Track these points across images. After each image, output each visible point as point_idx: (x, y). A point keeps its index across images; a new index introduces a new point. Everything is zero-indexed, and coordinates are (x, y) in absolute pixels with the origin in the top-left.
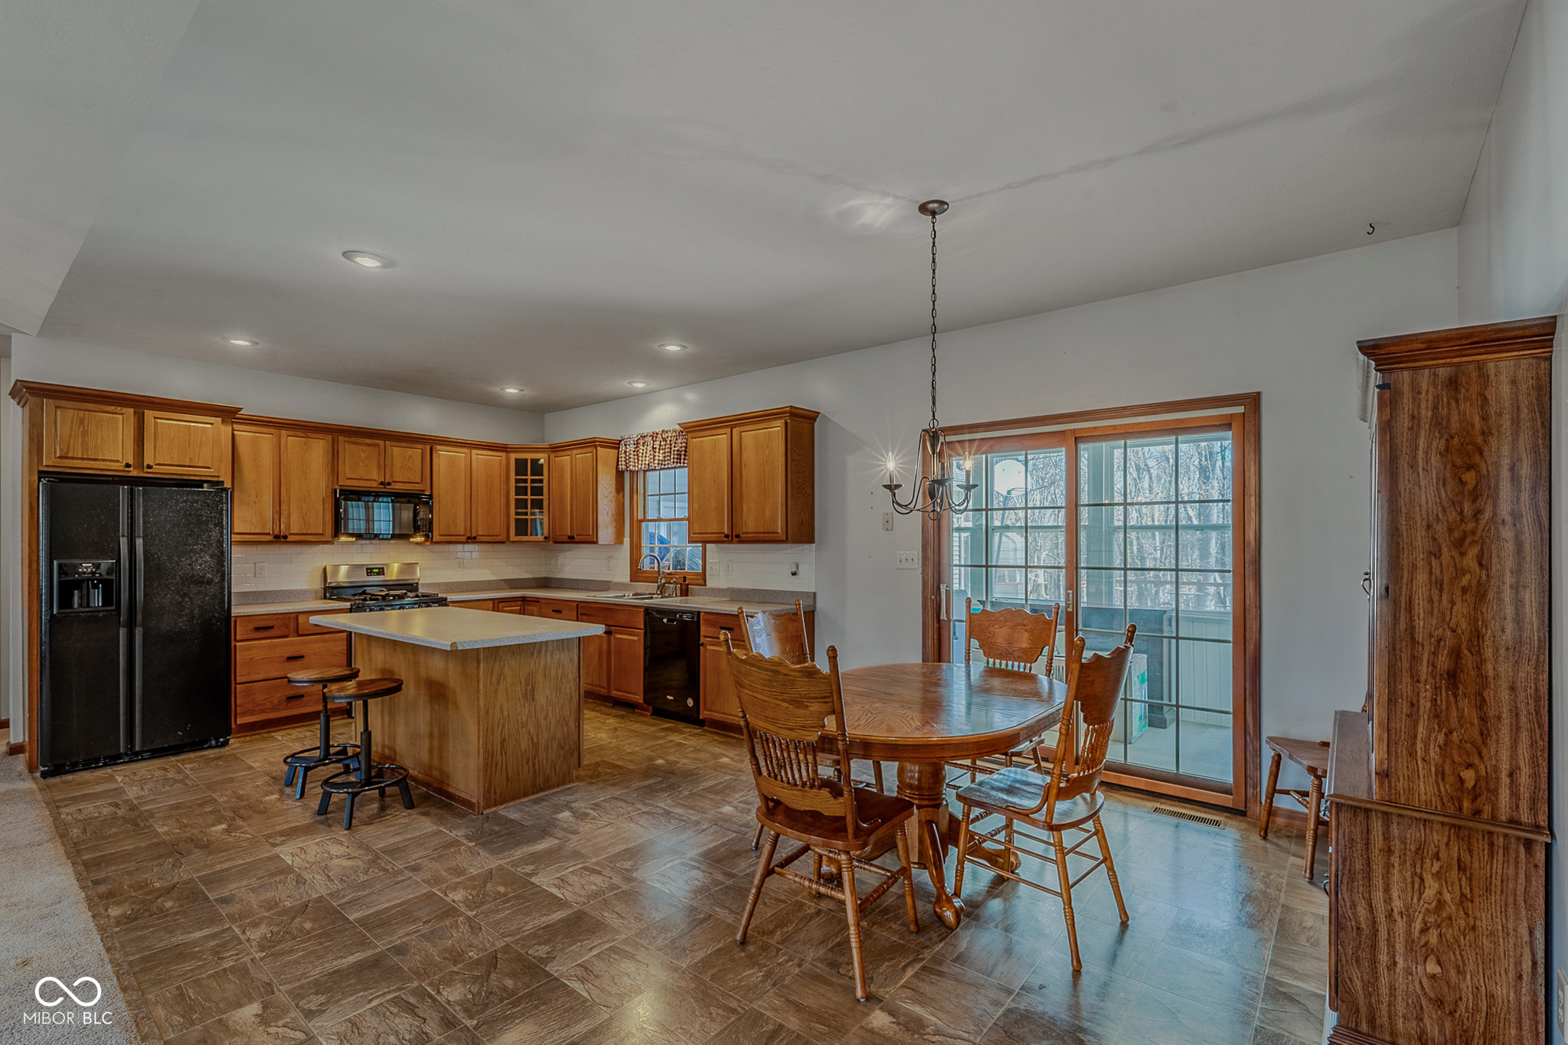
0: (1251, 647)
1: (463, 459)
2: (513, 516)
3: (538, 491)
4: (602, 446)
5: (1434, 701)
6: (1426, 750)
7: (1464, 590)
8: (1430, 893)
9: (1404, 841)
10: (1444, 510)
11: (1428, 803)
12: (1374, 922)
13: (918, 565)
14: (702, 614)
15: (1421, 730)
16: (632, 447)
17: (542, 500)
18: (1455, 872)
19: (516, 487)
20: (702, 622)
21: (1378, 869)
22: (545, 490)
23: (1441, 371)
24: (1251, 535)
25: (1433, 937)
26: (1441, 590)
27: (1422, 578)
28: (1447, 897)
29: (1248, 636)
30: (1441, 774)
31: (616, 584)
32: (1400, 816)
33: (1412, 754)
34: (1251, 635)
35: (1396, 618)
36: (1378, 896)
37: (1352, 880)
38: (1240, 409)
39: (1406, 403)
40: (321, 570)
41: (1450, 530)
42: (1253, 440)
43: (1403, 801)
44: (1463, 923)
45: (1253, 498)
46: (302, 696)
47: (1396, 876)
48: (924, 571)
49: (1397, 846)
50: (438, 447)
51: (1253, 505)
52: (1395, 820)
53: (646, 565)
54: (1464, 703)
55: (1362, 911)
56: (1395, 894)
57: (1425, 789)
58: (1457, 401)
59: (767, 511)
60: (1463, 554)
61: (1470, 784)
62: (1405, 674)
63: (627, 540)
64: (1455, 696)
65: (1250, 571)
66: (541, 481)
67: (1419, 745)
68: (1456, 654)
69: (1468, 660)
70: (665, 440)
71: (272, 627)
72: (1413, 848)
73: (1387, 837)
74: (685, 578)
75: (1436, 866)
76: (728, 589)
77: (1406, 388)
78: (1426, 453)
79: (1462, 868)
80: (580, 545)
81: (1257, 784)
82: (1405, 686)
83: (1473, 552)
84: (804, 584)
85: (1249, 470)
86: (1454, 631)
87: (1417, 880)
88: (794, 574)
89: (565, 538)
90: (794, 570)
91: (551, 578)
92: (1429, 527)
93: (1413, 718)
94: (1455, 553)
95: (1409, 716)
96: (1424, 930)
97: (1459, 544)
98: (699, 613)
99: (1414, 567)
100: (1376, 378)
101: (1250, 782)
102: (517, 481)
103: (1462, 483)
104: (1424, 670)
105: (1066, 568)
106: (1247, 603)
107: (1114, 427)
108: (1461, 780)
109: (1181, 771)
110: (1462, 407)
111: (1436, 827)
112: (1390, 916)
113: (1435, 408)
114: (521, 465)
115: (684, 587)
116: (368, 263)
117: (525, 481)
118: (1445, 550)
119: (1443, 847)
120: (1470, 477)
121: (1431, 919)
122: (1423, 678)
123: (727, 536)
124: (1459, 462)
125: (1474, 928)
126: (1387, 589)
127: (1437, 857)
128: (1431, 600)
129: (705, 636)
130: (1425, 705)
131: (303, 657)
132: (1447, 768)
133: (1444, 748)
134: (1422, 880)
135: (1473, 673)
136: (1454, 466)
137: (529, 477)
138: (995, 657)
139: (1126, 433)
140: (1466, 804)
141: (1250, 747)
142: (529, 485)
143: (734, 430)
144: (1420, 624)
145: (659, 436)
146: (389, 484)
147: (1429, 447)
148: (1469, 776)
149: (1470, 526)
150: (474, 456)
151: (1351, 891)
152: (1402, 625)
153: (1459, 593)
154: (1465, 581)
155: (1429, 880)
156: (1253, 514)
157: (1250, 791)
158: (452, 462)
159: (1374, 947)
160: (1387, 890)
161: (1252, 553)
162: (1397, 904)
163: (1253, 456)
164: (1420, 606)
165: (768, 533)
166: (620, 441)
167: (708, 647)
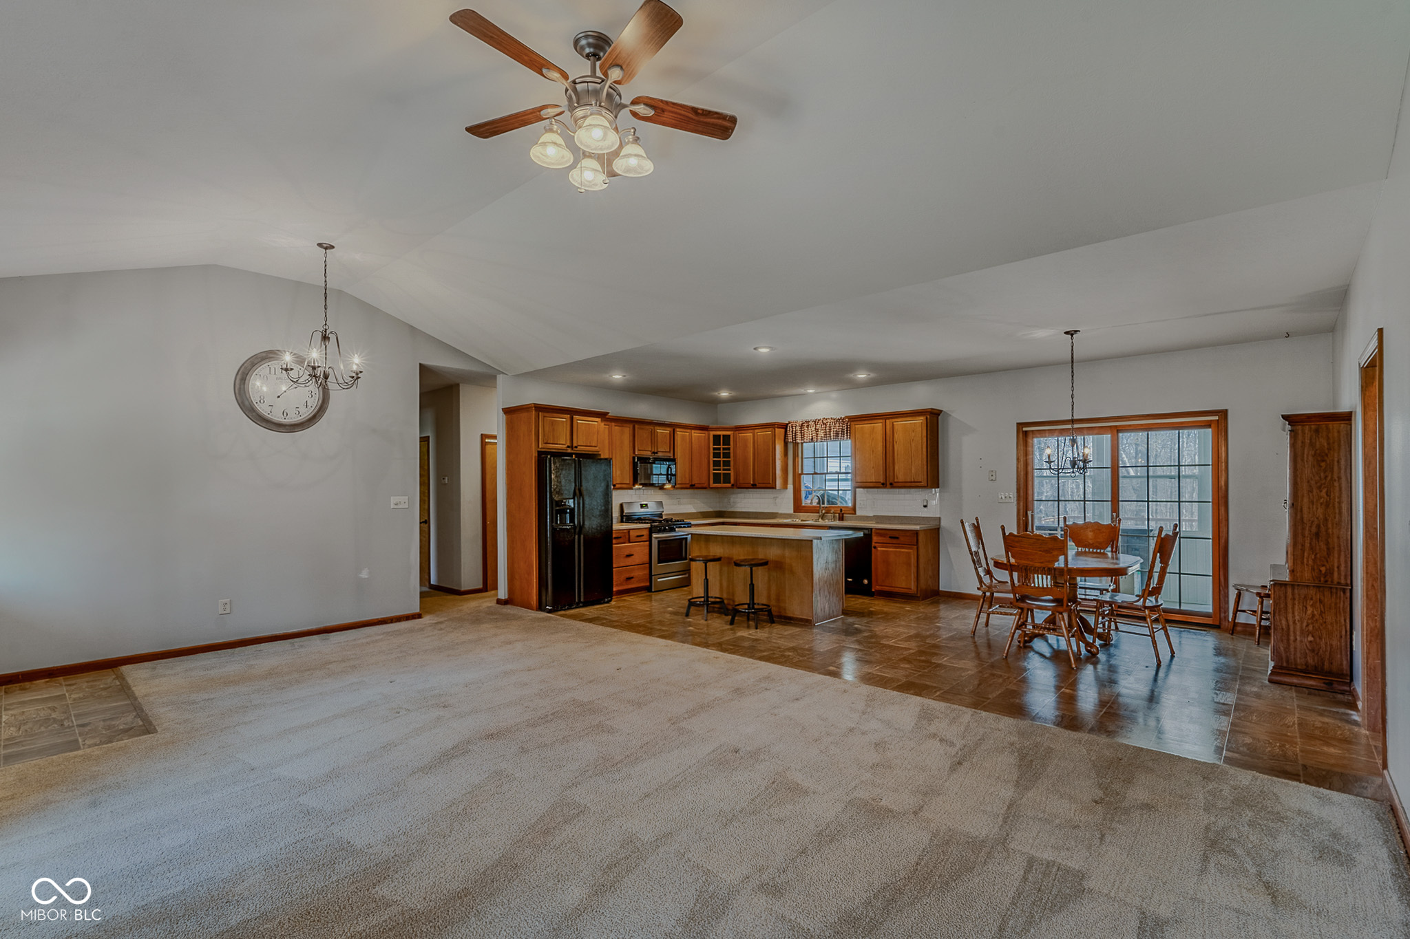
0: (1223, 541)
1: (688, 437)
2: (712, 472)
3: (727, 455)
4: (778, 427)
5: (1310, 543)
6: (1308, 561)
7: (1321, 504)
8: (1309, 612)
9: (1299, 595)
10: (1314, 476)
11: (1309, 580)
12: (1288, 626)
13: (1014, 500)
14: (873, 530)
15: (1306, 554)
16: (798, 428)
17: (730, 461)
18: (1318, 604)
19: (714, 453)
20: (873, 534)
21: (1290, 606)
22: (732, 455)
23: (1313, 427)
24: (1222, 483)
25: (1311, 628)
26: (1313, 504)
27: (1306, 500)
28: (1316, 613)
29: (1221, 535)
30: (1313, 569)
31: (781, 514)
32: (1298, 585)
33: (1302, 563)
34: (1223, 535)
35: (1296, 514)
36: (1290, 616)
37: (1280, 611)
38: (1217, 418)
39: (1300, 437)
40: (619, 505)
41: (1316, 483)
42: (1223, 434)
43: (1299, 580)
44: (1321, 621)
45: (1223, 464)
46: (632, 578)
47: (1297, 607)
48: (1018, 504)
49: (1297, 596)
50: (678, 430)
51: (1224, 467)
52: (1296, 587)
53: (806, 502)
54: (1321, 544)
55: (1284, 622)
56: (1296, 614)
57: (1307, 575)
58: (1319, 438)
59: (913, 469)
60: (1321, 491)
61: (1323, 572)
62: (1300, 535)
63: (790, 486)
64: (1318, 541)
65: (1222, 501)
66: (729, 449)
67: (1305, 560)
68: (1318, 526)
69: (1323, 528)
70: (824, 424)
71: (620, 537)
72: (1303, 597)
73: (1293, 594)
74: (841, 510)
75: (1312, 602)
76: (874, 516)
77: (1300, 432)
78: (1307, 455)
79: (1321, 601)
80: (743, 490)
81: (1227, 611)
82: (1300, 538)
83: (1324, 491)
84: (931, 513)
85: (1221, 449)
86: (1317, 518)
87: (1304, 608)
88: (925, 506)
89: (750, 486)
90: (925, 504)
91: (725, 512)
92: (1308, 482)
93: (1303, 551)
94: (1318, 491)
95: (1301, 549)
96: (1307, 626)
97: (1320, 488)
98: (871, 529)
99: (1303, 496)
100: (1288, 427)
101: (1222, 610)
102: (714, 449)
103: (1321, 466)
104: (1307, 533)
105: (1111, 501)
106: (1221, 518)
107: (1142, 425)
108: (1321, 571)
109: (1182, 608)
110: (1321, 440)
111: (1312, 588)
112: (1294, 622)
113: (1311, 440)
114: (717, 438)
115: (841, 515)
116: (764, 350)
117: (719, 449)
118: (1314, 490)
119: (1314, 595)
120: (1323, 464)
121: (1310, 621)
122: (1307, 535)
123: (883, 484)
124: (1319, 459)
125: (1325, 622)
126: (1293, 504)
127: (1312, 599)
128: (1309, 508)
129: (876, 543)
130: (1307, 545)
131: (633, 555)
132: (1315, 568)
133: (1314, 560)
134: (1306, 608)
135: (1324, 533)
136: (1318, 460)
137: (722, 447)
138: (1082, 547)
139: (1148, 428)
140: (1322, 579)
141: (1222, 592)
142: (722, 451)
143: (887, 421)
144: (1305, 516)
145: (821, 421)
146: (657, 453)
147: (1308, 453)
148: (1323, 569)
149: (1324, 481)
150: (693, 434)
151: (1279, 615)
152: (1299, 517)
153: (1319, 505)
154: (1322, 501)
155: (1309, 608)
156: (1223, 472)
157: (1223, 615)
158: (683, 437)
159: (1288, 635)
160: (1293, 613)
161: (1223, 492)
162: (1297, 618)
163: (1223, 442)
164: (1305, 510)
165: (914, 482)
166: (788, 424)
167: (879, 549)
